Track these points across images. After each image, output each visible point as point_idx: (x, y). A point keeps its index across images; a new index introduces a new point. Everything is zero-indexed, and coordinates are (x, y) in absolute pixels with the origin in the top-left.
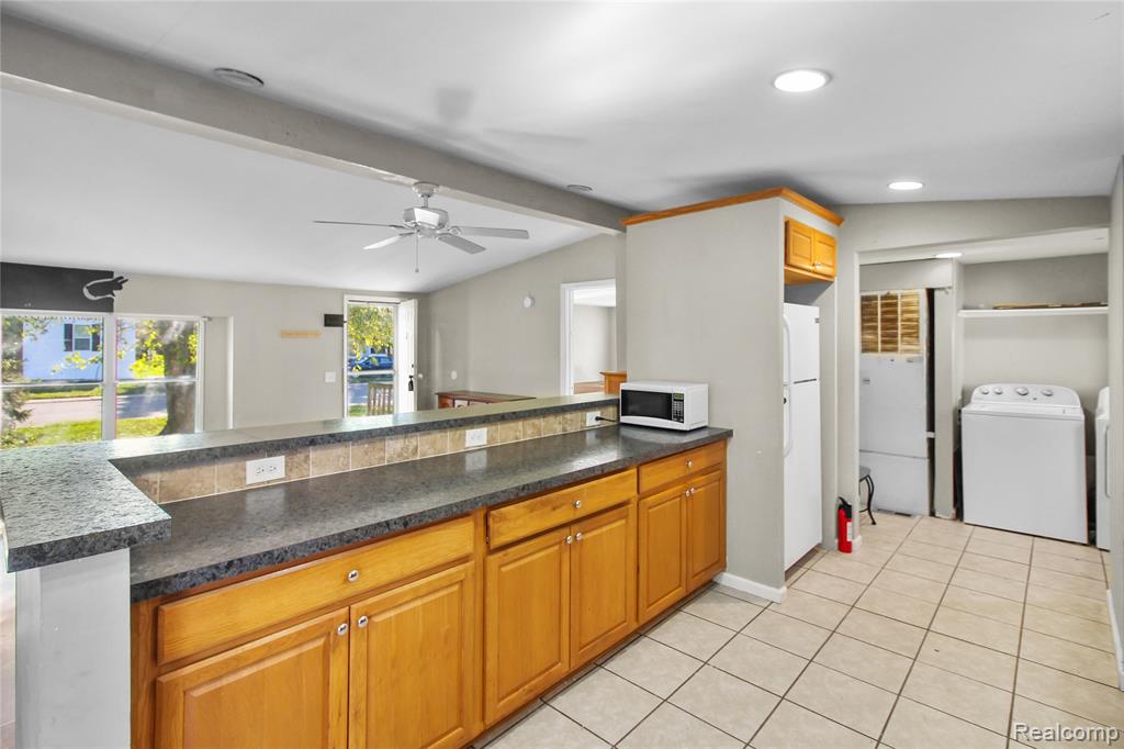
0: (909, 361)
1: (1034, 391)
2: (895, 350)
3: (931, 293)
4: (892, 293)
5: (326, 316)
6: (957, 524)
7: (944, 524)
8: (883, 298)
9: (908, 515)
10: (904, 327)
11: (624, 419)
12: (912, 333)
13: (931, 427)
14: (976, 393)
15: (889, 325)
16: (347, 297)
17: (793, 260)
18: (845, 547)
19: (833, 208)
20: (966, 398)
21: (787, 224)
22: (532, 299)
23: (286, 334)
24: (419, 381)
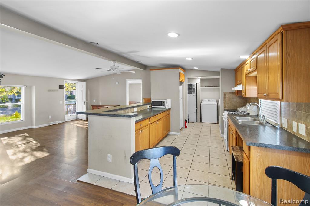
0: (194, 95)
1: (211, 100)
2: (191, 94)
3: (197, 84)
4: (191, 83)
5: (60, 86)
6: (201, 123)
7: (199, 123)
8: (190, 84)
9: (193, 122)
10: (193, 90)
11: (153, 107)
12: (194, 91)
13: (197, 107)
14: (203, 101)
15: (190, 89)
16: (65, 81)
17: (181, 79)
18: (186, 127)
19: (184, 69)
20: (201, 102)
21: (180, 73)
22: (118, 82)
23: (49, 91)
24: (87, 102)
